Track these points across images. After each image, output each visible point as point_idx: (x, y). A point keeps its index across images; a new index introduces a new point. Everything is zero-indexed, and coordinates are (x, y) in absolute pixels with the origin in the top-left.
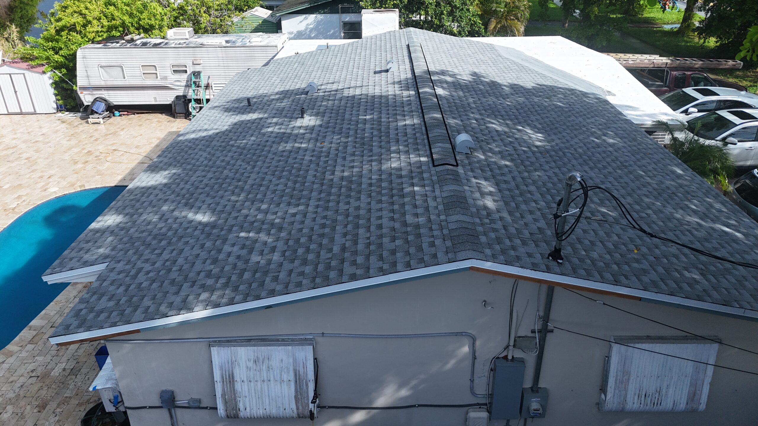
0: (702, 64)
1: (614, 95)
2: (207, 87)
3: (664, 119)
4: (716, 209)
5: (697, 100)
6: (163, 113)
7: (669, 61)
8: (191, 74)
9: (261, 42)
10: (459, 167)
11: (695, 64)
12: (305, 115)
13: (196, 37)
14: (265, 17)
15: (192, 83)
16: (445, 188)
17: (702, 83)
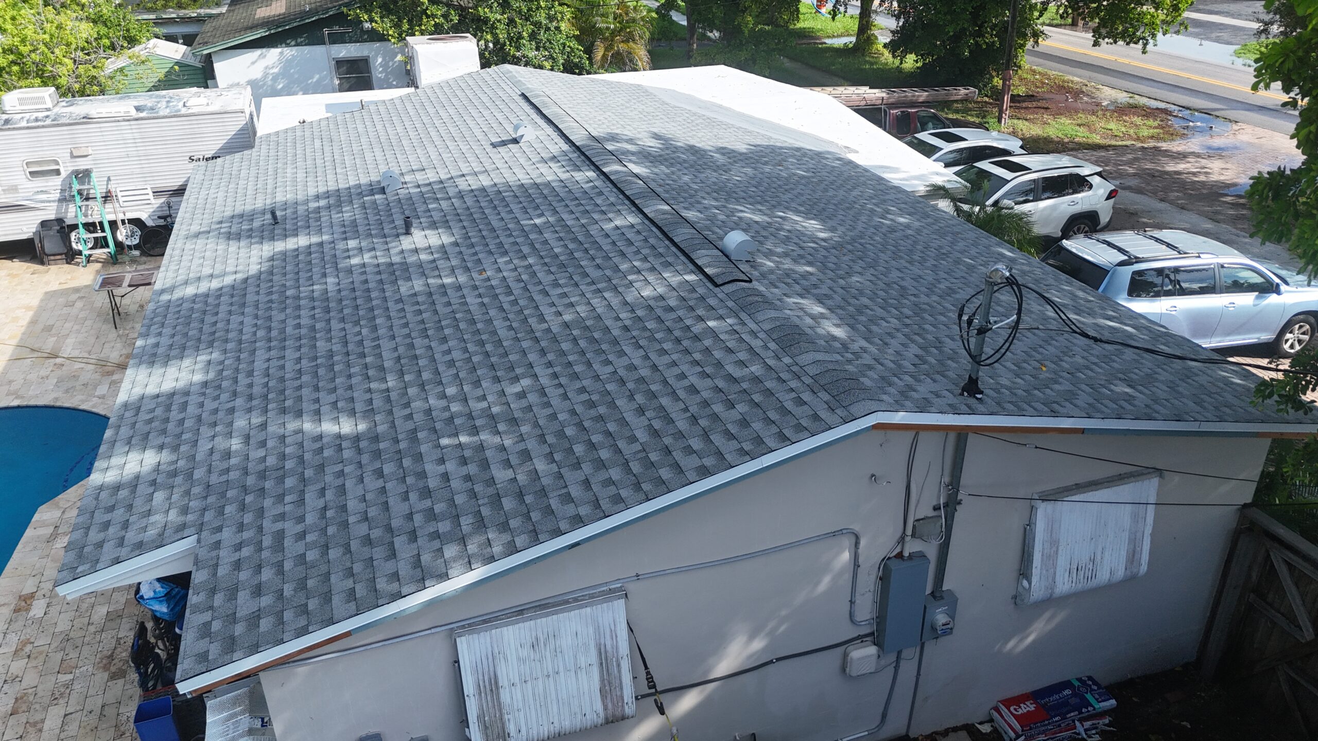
0: (928, 96)
1: (857, 152)
2: (107, 197)
3: (939, 181)
4: (1081, 299)
5: (941, 149)
6: (14, 258)
7: (884, 95)
8: (69, 176)
9: (208, 104)
10: (754, 282)
11: (919, 96)
12: (413, 230)
13: (64, 104)
14: (178, 56)
15: (76, 194)
16: (760, 317)
17: (930, 125)
